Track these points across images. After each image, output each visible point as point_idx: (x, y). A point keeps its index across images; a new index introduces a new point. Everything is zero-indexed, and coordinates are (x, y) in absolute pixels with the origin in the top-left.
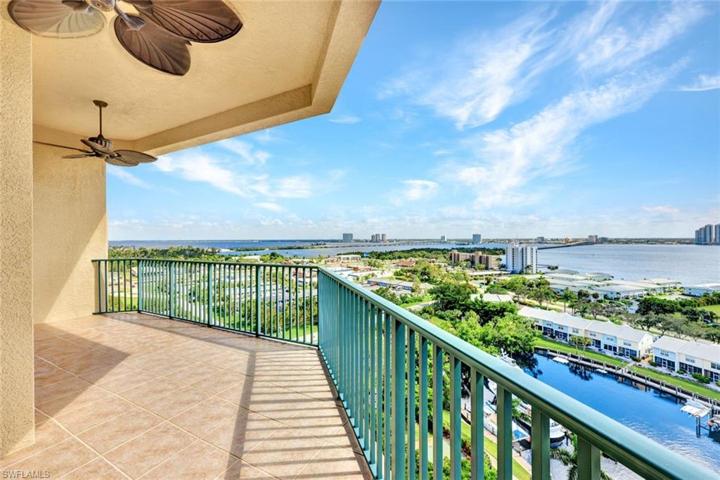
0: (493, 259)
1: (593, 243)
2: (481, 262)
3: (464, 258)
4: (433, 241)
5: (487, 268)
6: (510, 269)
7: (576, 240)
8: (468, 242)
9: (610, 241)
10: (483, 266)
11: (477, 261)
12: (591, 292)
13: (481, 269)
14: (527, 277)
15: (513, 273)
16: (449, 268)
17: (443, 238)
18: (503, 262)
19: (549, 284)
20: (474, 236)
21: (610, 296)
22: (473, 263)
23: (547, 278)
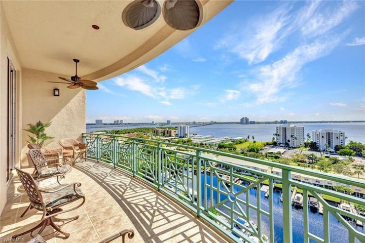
0: (173, 131)
1: (211, 124)
2: (167, 133)
3: (161, 132)
4: (148, 124)
5: (170, 136)
6: (179, 136)
7: (206, 123)
8: (165, 124)
9: (217, 123)
10: (168, 135)
11: (166, 133)
12: (204, 143)
13: (168, 137)
14: (184, 139)
15: (180, 137)
16: (154, 137)
17: (153, 122)
18: (177, 133)
19: (191, 141)
20: (168, 121)
21: (211, 144)
22: (164, 134)
23: (192, 139)
